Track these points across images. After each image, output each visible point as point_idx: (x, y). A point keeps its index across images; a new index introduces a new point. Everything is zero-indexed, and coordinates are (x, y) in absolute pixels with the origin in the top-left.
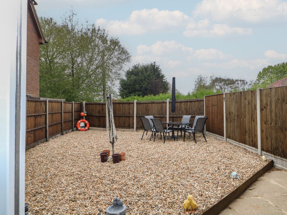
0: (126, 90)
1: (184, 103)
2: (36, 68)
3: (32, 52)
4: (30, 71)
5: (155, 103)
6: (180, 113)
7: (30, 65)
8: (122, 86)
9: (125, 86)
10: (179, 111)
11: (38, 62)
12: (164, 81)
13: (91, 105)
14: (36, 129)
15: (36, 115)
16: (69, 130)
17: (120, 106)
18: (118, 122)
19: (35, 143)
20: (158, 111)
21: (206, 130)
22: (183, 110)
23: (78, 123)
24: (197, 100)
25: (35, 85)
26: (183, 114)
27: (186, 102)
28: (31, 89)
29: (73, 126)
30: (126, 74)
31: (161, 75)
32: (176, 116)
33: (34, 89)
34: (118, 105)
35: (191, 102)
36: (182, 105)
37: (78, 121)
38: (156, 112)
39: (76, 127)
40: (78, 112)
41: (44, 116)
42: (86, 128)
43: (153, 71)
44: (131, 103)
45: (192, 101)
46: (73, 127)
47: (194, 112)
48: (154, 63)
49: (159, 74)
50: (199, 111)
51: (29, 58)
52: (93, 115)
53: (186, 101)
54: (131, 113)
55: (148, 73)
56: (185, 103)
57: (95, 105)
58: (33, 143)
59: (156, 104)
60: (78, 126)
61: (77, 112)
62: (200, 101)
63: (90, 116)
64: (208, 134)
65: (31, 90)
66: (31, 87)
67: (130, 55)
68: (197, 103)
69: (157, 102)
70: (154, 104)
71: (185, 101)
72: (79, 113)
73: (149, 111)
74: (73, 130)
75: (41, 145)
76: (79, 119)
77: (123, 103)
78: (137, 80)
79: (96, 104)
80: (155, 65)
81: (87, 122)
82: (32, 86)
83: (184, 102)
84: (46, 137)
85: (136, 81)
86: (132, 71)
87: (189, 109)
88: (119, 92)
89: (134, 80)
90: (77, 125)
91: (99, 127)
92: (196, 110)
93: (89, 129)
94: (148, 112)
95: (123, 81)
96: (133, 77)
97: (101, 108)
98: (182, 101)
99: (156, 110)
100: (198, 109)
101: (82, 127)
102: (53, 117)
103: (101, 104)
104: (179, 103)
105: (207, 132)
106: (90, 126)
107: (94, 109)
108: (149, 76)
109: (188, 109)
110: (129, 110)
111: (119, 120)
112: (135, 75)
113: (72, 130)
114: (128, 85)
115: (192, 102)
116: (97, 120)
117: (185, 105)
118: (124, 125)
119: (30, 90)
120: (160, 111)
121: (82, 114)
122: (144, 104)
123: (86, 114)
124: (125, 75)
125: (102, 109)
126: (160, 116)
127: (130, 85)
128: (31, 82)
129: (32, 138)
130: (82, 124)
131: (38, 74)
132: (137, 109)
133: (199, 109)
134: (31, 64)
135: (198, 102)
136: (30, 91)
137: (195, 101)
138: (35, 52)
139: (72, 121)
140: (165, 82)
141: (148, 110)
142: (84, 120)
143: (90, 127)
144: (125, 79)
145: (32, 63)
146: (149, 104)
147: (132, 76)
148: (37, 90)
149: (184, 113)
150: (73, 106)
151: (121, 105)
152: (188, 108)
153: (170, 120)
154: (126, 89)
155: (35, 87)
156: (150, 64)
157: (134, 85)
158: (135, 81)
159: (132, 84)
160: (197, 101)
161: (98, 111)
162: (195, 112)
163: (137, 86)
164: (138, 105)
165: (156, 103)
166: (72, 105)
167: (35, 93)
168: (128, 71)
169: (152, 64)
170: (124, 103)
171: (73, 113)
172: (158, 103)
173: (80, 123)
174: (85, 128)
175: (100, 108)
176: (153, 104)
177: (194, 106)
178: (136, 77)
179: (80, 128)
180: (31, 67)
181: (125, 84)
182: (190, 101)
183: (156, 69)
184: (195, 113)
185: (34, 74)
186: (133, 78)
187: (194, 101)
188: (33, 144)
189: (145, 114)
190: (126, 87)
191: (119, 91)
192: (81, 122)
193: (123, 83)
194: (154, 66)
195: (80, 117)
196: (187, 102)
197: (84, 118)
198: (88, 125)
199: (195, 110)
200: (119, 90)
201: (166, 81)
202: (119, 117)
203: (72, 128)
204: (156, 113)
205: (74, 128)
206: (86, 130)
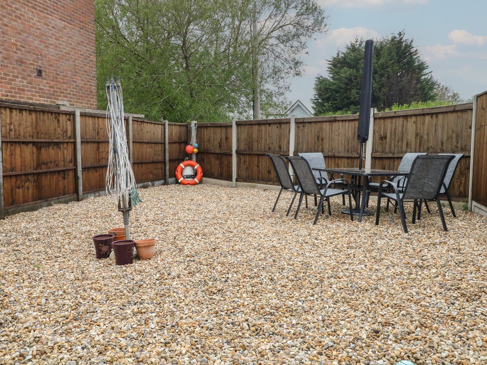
0: (328, 102)
1: (414, 119)
2: (86, 47)
3: (73, 11)
4: (69, 54)
5: (338, 121)
6: (402, 148)
7: (68, 40)
8: (320, 95)
9: (326, 94)
10: (398, 141)
11: (91, 36)
12: (423, 77)
13: (207, 129)
14: (40, 171)
15: (42, 142)
16: (153, 180)
17: (262, 131)
18: (256, 167)
19: (39, 201)
20: (346, 143)
21: (473, 199)
22: (409, 138)
23: (179, 169)
24: (452, 109)
25: (85, 84)
26: (409, 150)
27: (420, 115)
28: (73, 91)
29: (168, 173)
30: (329, 66)
31: (416, 64)
32: (390, 155)
33: (83, 93)
34: (256, 128)
35: (434, 116)
36: (409, 124)
37: (179, 164)
38: (340, 143)
39: (173, 175)
40: (180, 143)
41: (70, 147)
42: (196, 180)
43: (394, 54)
44: (284, 123)
45: (437, 114)
46: (167, 177)
47: (442, 143)
48: (400, 34)
49: (411, 62)
50: (457, 143)
51: (65, 25)
52: (210, 152)
53: (421, 112)
54: (284, 148)
55: (382, 61)
56: (419, 118)
57: (212, 129)
58: (32, 201)
59: (341, 123)
60: (178, 174)
61: (177, 145)
62: (462, 111)
63: (203, 153)
64: (477, 210)
65: (74, 95)
66: (73, 88)
67: (325, 15)
68: (452, 117)
69: (344, 119)
70: (337, 123)
71: (417, 112)
72: (183, 145)
73: (324, 141)
74: (165, 182)
75: (56, 206)
76: (182, 160)
77: (266, 124)
78: (355, 79)
79: (214, 127)
80: (401, 39)
81: (197, 166)
82: (77, 86)
83: (416, 115)
84: (76, 191)
85: (352, 82)
86: (344, 58)
87: (428, 135)
88: (313, 108)
89: (347, 78)
90: (176, 172)
91: (220, 179)
92: (448, 139)
93: (201, 182)
94: (322, 145)
95: (323, 81)
96: (346, 72)
97: (223, 136)
98: (409, 113)
99: (340, 138)
100: (454, 135)
101: (188, 177)
102: (101, 150)
103: (224, 127)
104: (401, 119)
105: (474, 203)
106: (204, 176)
107: (212, 138)
108: (383, 67)
109: (425, 137)
110: (280, 139)
111: (258, 163)
112: (350, 66)
113: (163, 181)
114: (333, 92)
115: (437, 117)
116: (217, 162)
117: (418, 125)
118: (269, 175)
119: (70, 94)
120: (350, 141)
121: (189, 148)
122: (313, 124)
123: (198, 148)
124: (329, 68)
125: (227, 138)
126: (349, 155)
127: (337, 92)
128: (71, 78)
129: (30, 191)
130: (188, 171)
131: (92, 61)
132: (297, 137)
133: (457, 136)
134: (70, 37)
135: (455, 114)
136: (72, 96)
137: (447, 112)
138: (82, 13)
139: (164, 162)
140: (428, 81)
141: (322, 140)
142: (193, 162)
143: (204, 179)
144: (329, 78)
145: (74, 35)
146: (324, 124)
147: (342, 70)
148: (90, 95)
149: (413, 146)
150: (167, 130)
151: (263, 127)
152: (426, 132)
153: (373, 166)
154: (327, 100)
155: (83, 90)
156: (390, 39)
157: (346, 89)
158: (350, 80)
159: (342, 88)
160: (452, 112)
161: (219, 143)
162: (444, 144)
163: (354, 91)
164: (299, 127)
165: (342, 121)
166: (165, 128)
167: (86, 102)
168: (334, 59)
169: (395, 37)
170: (269, 122)
171: (167, 147)
172: (345, 121)
173: (182, 169)
174: (194, 178)
175: (223, 134)
176: (334, 124)
177: (443, 127)
178: (351, 70)
179: (181, 179)
180: (70, 44)
181: (327, 90)
182: (433, 111)
183: (404, 50)
184: (444, 148)
185: (82, 61)
186: (344, 75)
187: (442, 113)
188: (31, 203)
189: (315, 149)
190: (328, 95)
191: (314, 106)
192: (186, 166)
193: (322, 88)
194: (400, 42)
195: (184, 156)
196: (424, 115)
197: (194, 157)
198: (200, 174)
199: (445, 138)
200: (314, 103)
201: (429, 77)
202: (259, 155)
203: (164, 178)
204: (340, 148)
205: (170, 177)
206: (195, 184)
